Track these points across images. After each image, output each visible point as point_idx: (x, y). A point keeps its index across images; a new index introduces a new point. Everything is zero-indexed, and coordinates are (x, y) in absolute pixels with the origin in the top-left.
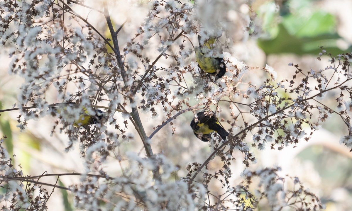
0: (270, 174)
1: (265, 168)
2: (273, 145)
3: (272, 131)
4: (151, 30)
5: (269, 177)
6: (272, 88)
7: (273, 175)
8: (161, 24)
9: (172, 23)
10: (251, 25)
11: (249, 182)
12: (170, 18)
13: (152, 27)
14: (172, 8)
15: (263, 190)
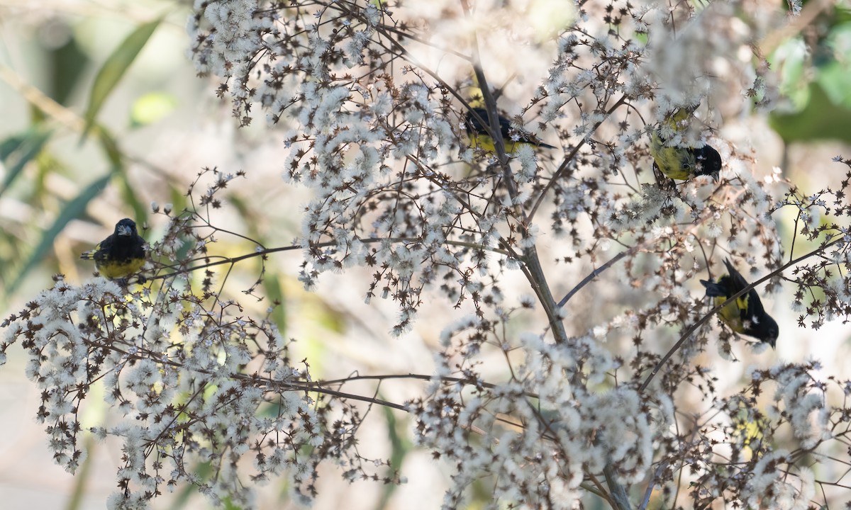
0: (797, 375)
1: (787, 363)
2: (802, 318)
3: (802, 291)
4: (562, 92)
5: (795, 382)
6: (801, 205)
7: (802, 378)
8: (582, 80)
9: (604, 78)
10: (757, 84)
11: (757, 392)
12: (600, 68)
13: (564, 85)
14: (604, 50)
15: (782, 406)
